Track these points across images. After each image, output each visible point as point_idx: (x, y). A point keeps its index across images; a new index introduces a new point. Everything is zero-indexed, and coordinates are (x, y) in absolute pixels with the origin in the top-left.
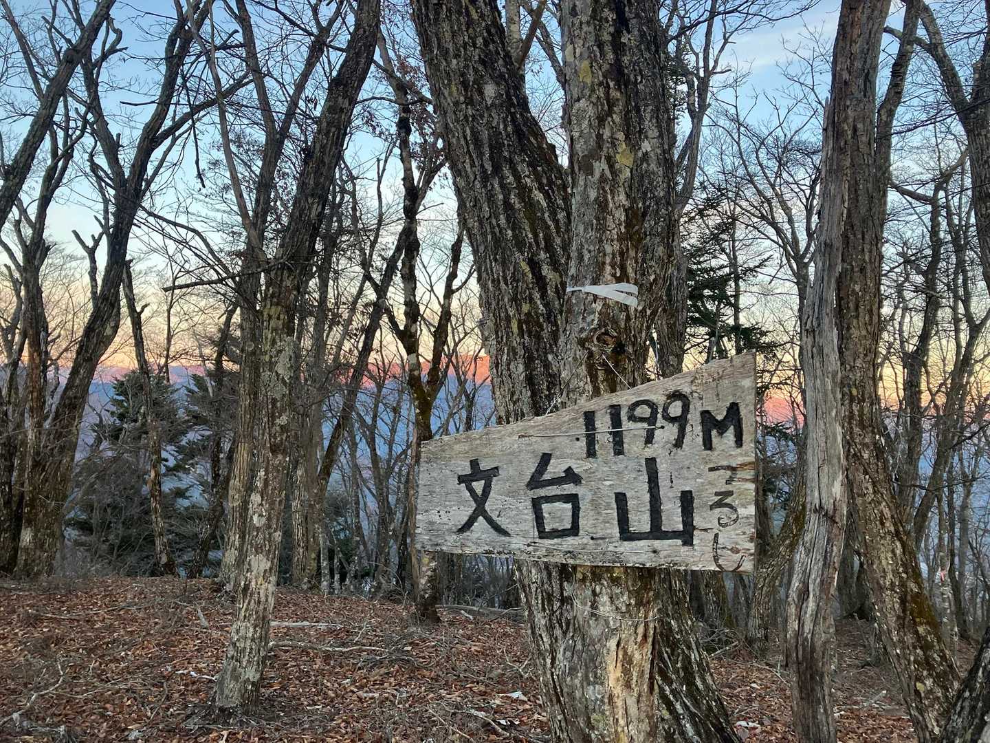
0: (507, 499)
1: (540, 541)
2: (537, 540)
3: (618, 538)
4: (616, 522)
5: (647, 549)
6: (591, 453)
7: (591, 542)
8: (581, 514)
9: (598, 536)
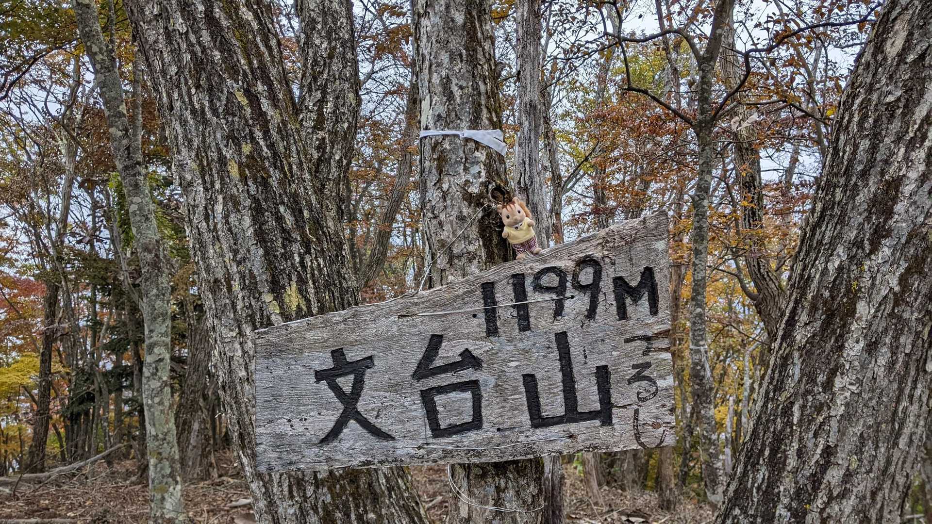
0: (387, 394)
1: (434, 441)
2: (431, 441)
3: (528, 427)
4: (525, 408)
5: (562, 434)
6: (492, 331)
7: (498, 434)
8: (484, 403)
9: (505, 426)
